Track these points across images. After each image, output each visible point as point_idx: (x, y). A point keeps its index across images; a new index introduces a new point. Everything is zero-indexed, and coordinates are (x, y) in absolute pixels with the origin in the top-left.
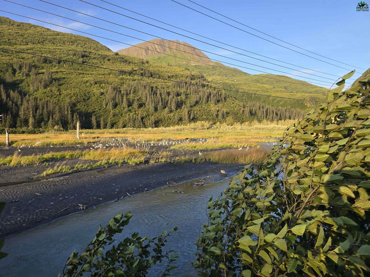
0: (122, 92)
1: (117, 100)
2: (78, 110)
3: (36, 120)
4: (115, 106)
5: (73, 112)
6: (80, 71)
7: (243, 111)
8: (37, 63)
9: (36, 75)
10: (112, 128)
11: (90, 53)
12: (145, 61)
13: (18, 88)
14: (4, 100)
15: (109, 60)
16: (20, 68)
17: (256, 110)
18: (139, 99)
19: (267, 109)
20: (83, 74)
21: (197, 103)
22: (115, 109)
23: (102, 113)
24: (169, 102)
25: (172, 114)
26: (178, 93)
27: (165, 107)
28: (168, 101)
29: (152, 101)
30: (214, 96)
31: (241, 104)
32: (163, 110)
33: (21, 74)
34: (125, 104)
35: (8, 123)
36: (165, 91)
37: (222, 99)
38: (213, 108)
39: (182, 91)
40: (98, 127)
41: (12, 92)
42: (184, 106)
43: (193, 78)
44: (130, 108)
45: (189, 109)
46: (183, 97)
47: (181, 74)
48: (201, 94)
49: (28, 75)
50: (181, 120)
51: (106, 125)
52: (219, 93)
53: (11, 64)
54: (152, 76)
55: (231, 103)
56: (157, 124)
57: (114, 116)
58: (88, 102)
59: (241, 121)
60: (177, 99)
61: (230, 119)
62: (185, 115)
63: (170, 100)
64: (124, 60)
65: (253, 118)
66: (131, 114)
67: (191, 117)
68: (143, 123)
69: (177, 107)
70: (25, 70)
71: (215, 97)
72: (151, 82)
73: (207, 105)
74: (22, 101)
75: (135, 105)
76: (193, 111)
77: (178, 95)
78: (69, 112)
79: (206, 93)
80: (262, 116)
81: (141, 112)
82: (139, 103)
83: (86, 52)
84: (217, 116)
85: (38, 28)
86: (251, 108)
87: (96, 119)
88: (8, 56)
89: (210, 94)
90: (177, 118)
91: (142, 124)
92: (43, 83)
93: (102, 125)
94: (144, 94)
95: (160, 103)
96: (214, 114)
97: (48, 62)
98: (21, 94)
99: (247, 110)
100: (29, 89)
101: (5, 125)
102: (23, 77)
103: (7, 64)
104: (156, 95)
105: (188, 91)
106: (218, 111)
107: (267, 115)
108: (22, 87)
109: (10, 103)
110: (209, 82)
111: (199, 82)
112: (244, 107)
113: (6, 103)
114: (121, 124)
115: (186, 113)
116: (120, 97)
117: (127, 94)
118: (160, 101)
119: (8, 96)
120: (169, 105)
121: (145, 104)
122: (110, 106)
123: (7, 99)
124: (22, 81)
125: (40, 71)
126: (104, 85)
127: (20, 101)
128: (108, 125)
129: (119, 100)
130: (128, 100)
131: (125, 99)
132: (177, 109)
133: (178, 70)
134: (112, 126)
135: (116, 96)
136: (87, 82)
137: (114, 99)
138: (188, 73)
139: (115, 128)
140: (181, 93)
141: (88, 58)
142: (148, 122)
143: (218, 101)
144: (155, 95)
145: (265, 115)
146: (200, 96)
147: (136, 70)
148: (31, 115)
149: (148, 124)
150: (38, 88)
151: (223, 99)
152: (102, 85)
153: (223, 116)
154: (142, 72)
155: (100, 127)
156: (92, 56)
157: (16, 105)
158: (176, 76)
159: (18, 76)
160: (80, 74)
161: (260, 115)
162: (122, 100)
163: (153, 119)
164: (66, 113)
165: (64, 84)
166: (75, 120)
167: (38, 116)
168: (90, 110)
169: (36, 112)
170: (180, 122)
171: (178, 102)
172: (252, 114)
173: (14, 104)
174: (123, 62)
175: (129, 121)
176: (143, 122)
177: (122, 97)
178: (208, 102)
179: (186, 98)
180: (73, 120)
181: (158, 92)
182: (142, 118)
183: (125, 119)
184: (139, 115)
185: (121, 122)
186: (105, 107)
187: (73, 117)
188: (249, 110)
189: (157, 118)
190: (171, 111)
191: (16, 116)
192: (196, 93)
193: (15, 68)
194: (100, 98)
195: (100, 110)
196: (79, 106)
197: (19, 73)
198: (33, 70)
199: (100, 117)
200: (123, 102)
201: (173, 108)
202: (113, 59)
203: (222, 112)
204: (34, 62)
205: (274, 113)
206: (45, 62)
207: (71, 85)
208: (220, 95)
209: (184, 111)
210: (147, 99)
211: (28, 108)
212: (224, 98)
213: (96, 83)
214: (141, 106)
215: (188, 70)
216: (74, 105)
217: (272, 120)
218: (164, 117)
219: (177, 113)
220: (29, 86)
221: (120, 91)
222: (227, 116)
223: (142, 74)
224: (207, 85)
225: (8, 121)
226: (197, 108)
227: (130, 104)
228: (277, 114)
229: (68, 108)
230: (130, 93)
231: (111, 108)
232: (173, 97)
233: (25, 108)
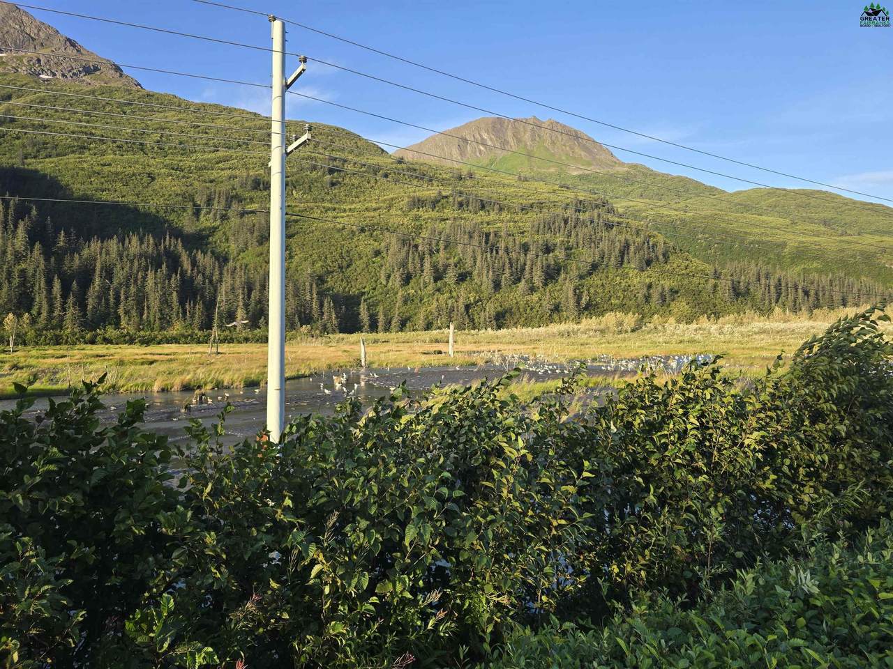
0: (420, 248)
1: (410, 267)
2: (328, 289)
3: (250, 314)
4: (407, 279)
5: (321, 294)
6: (327, 205)
7: (715, 286)
8: (240, 191)
9: (241, 217)
10: (401, 330)
11: (345, 161)
12: (466, 173)
13: (207, 244)
14: (186, 271)
15: (386, 176)
16: (209, 202)
17: (749, 284)
18: (459, 263)
19: (779, 280)
20: (334, 209)
21: (594, 267)
22: (407, 287)
23: (379, 298)
24: (527, 268)
25: (535, 297)
26: (547, 245)
27: (519, 280)
28: (525, 264)
29: (488, 266)
30: (638, 250)
31: (709, 269)
32: (513, 286)
33: (211, 216)
34: (427, 275)
35: (196, 321)
36: (517, 242)
37: (657, 257)
38: (636, 279)
39: (558, 240)
40: (374, 327)
41: (200, 256)
42: (563, 276)
43: (580, 206)
44: (439, 284)
45: (577, 282)
46: (560, 254)
47: (552, 200)
48: (604, 245)
49: (224, 217)
50: (557, 308)
51: (390, 322)
52: (651, 243)
53: (190, 195)
54: (483, 207)
55: (683, 267)
56: (500, 320)
57: (405, 302)
58: (348, 272)
59: (709, 312)
60: (547, 260)
61: (681, 306)
62: (567, 298)
63: (529, 263)
64: (420, 174)
65: (742, 301)
66: (443, 298)
67: (583, 302)
68: (468, 319)
69: (546, 280)
70: (218, 206)
71: (641, 253)
72: (482, 223)
73: (620, 272)
74: (221, 274)
75: (451, 277)
76: (585, 288)
77: (548, 249)
78: (315, 296)
79: (617, 244)
80: (767, 298)
81: (464, 294)
82: (459, 272)
83: (335, 159)
84: (647, 298)
85: (235, 114)
86: (735, 278)
87: (368, 309)
88: (183, 177)
89: (627, 246)
90: (547, 305)
91: (467, 321)
92: (256, 234)
93: (381, 323)
94: (468, 252)
95: (507, 271)
96: (640, 295)
97: (261, 186)
98: (217, 258)
99: (725, 284)
100: (229, 247)
101: (191, 325)
102: (215, 221)
103: (183, 195)
104: (497, 253)
105: (572, 240)
106: (650, 286)
107: (779, 295)
108: (215, 242)
109: (200, 277)
110: (620, 216)
111: (599, 216)
112: (717, 276)
113: (192, 279)
114: (420, 321)
115: (571, 294)
116: (417, 260)
117: (431, 253)
118: (507, 266)
119: (194, 263)
120: (527, 276)
121: (470, 274)
122: (396, 281)
123: (192, 270)
124: (215, 229)
125: (249, 208)
126: (379, 232)
127: (217, 273)
128: (393, 322)
129: (415, 267)
130: (434, 266)
131: (427, 265)
132: (546, 285)
133: (542, 190)
134: (403, 325)
135: (407, 257)
136: (344, 228)
137: (404, 265)
138: (570, 196)
139: (408, 329)
140: (555, 245)
141: (342, 174)
142: (481, 317)
143: (649, 263)
144: (494, 252)
145: (774, 296)
146: (603, 250)
147: (446, 197)
148: (241, 304)
149: (482, 320)
150: (246, 244)
151: (661, 257)
152: (375, 233)
153: (664, 300)
154: (460, 199)
155: (377, 327)
156: (349, 168)
157: (211, 281)
158: (541, 205)
159: (206, 221)
160: (328, 210)
161: (760, 296)
162: (422, 265)
163: (491, 308)
164: (308, 297)
165: (297, 233)
166: (326, 314)
167: (253, 305)
168: (354, 291)
169: (249, 297)
170: (555, 316)
171: (548, 266)
172: (739, 294)
173: (207, 281)
174: (417, 177)
175: (439, 314)
176: (469, 316)
177: (422, 259)
178: (621, 264)
179: (568, 256)
180: (323, 313)
181: (502, 245)
182: (467, 307)
183: (429, 309)
184: (461, 300)
185: (422, 316)
186: (384, 283)
187: (321, 305)
188: (729, 283)
189: (501, 306)
190: (533, 289)
191: (210, 305)
192: (593, 245)
193: (199, 202)
194: (374, 263)
195: (374, 289)
196: (330, 284)
197: (208, 213)
198: (235, 206)
199: (376, 304)
200: (422, 271)
201: (537, 281)
202: (395, 173)
203: (660, 289)
204: (235, 189)
205: (800, 291)
206: (256, 188)
207: (311, 235)
208: (653, 246)
209: (565, 288)
210: (475, 262)
211: (233, 289)
212: (664, 255)
213: (363, 230)
214: (462, 278)
215: (568, 188)
216: (321, 280)
217: (795, 309)
218: (517, 303)
219: (548, 294)
220: (227, 240)
221: (416, 246)
222: (673, 300)
223: (461, 205)
224: (619, 223)
225: (197, 315)
226: (595, 280)
227: (438, 276)
228: (806, 293)
229: (311, 287)
230: (438, 251)
231: (397, 284)
232: (537, 256)
233: (227, 287)
